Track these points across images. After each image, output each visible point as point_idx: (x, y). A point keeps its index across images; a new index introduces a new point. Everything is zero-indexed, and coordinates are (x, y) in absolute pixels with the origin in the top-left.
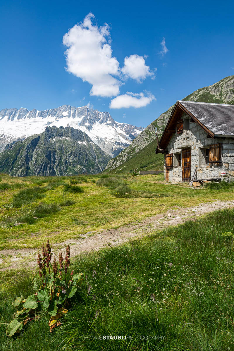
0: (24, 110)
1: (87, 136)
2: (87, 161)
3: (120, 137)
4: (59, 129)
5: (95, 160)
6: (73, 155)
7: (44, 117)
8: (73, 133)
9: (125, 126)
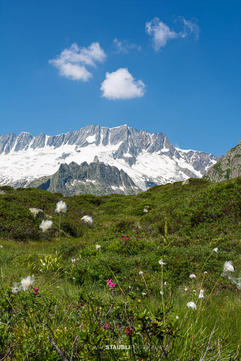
0: (26, 135)
1: (126, 175)
7: (57, 145)
8: (103, 171)
9: (194, 154)
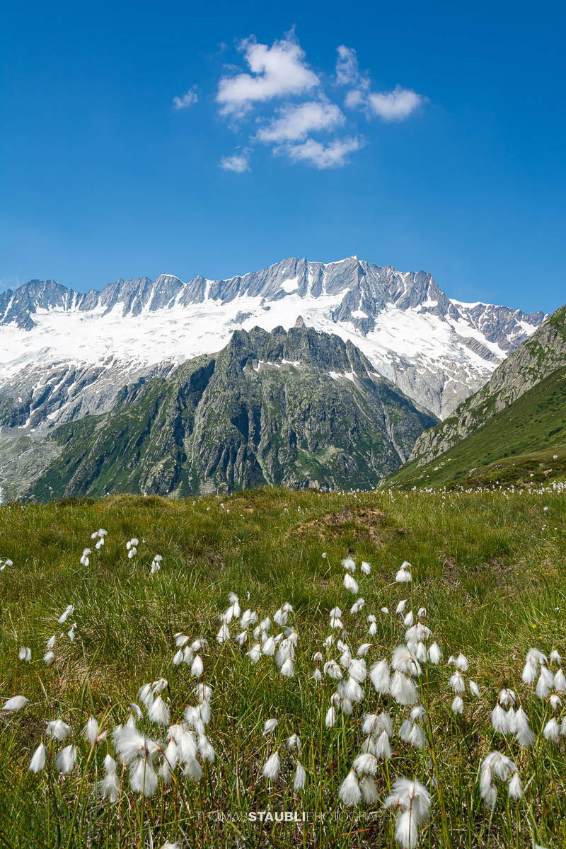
0: (171, 280)
1: (356, 351)
2: (358, 431)
3: (468, 352)
4: (272, 337)
5: (384, 428)
6: (314, 416)
7: (226, 299)
8: (313, 345)
9: (486, 311)
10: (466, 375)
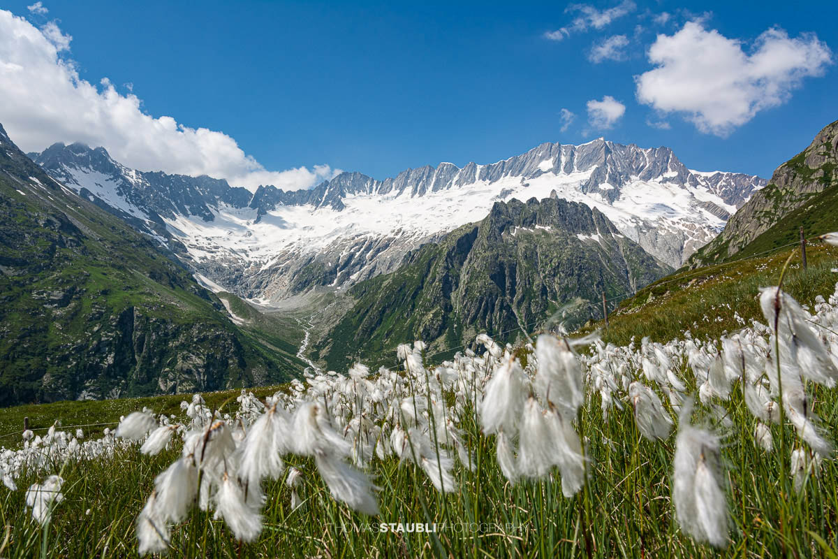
1: (602, 217)
2: (603, 285)
3: (706, 214)
4: (527, 207)
5: (627, 281)
6: (563, 272)
7: (493, 179)
8: (563, 213)
9: (724, 179)
10: (705, 234)
